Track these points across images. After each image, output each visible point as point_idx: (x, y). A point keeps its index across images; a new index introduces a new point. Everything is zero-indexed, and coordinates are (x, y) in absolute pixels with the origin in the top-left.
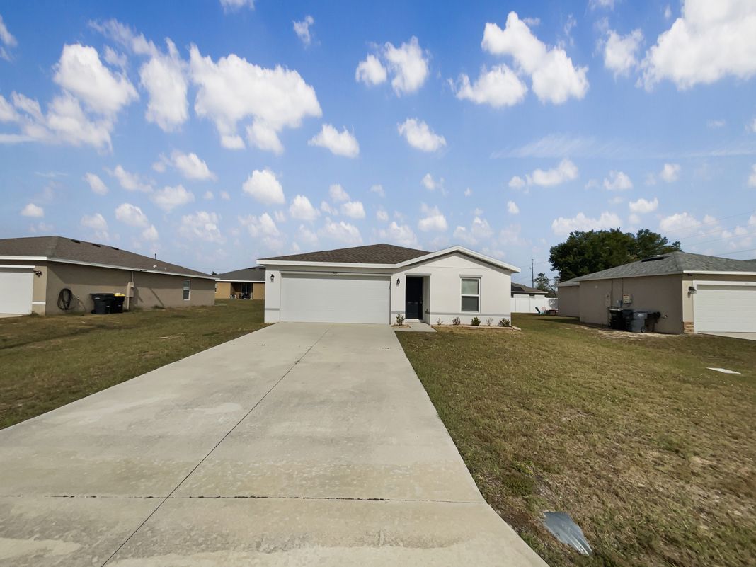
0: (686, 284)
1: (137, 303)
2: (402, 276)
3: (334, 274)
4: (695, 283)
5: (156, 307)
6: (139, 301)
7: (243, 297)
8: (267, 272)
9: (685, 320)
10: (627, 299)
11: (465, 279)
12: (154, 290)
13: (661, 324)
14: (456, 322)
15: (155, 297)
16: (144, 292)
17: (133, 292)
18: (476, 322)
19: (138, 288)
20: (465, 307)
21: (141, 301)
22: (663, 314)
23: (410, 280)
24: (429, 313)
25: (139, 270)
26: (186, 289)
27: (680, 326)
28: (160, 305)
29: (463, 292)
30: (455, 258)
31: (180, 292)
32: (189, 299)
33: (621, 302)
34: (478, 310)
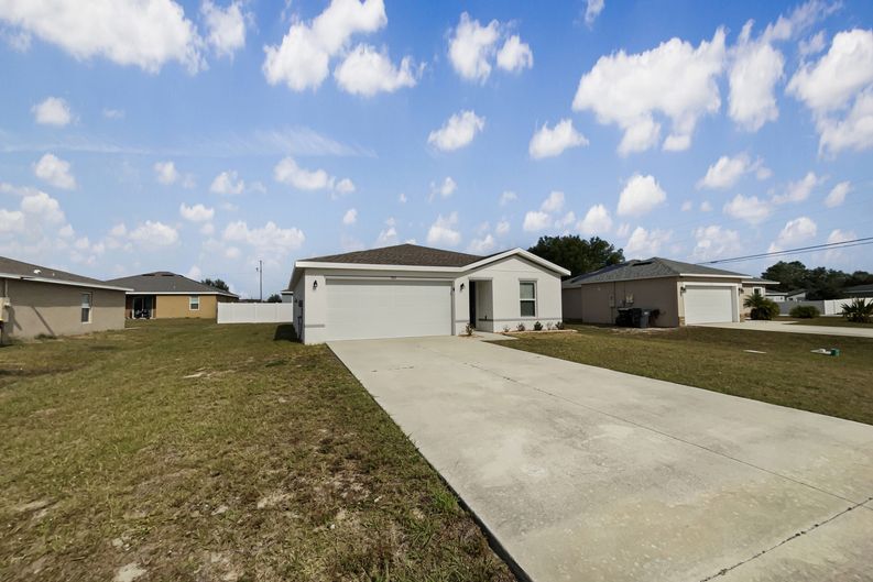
0: (680, 285)
1: (12, 331)
2: (465, 280)
3: (393, 279)
4: (685, 284)
5: (42, 336)
6: (15, 328)
7: (138, 316)
8: (307, 277)
9: (680, 315)
10: (629, 299)
11: (524, 283)
12: (38, 309)
13: (661, 319)
14: (522, 328)
15: (39, 320)
16: (23, 314)
17: (7, 314)
18: (538, 327)
19: (15, 308)
20: (524, 312)
21: (20, 328)
22: (661, 312)
23: (472, 284)
24: (492, 320)
25: (18, 277)
26: (85, 306)
27: (676, 320)
28: (47, 333)
29: (521, 297)
30: (514, 261)
31: (77, 311)
32: (90, 322)
33: (624, 302)
34: (534, 314)
